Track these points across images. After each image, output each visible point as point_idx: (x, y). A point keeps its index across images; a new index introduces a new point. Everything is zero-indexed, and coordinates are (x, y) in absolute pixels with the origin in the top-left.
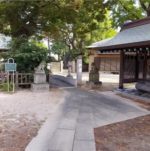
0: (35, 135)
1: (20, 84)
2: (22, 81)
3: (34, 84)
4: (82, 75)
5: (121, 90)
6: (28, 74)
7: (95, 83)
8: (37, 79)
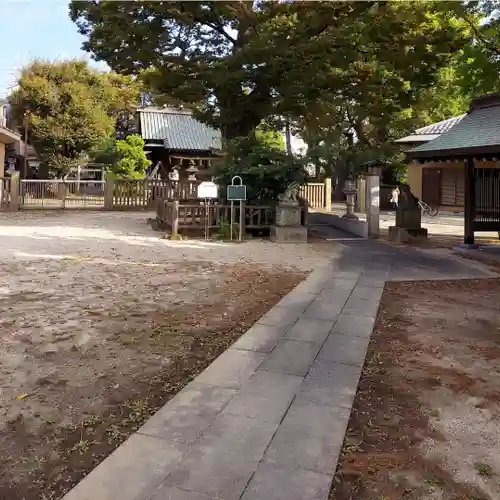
0: (304, 279)
1: (249, 226)
2: (251, 222)
3: (278, 226)
4: (381, 216)
5: (467, 245)
6: (262, 207)
7: (410, 231)
8: (282, 217)
